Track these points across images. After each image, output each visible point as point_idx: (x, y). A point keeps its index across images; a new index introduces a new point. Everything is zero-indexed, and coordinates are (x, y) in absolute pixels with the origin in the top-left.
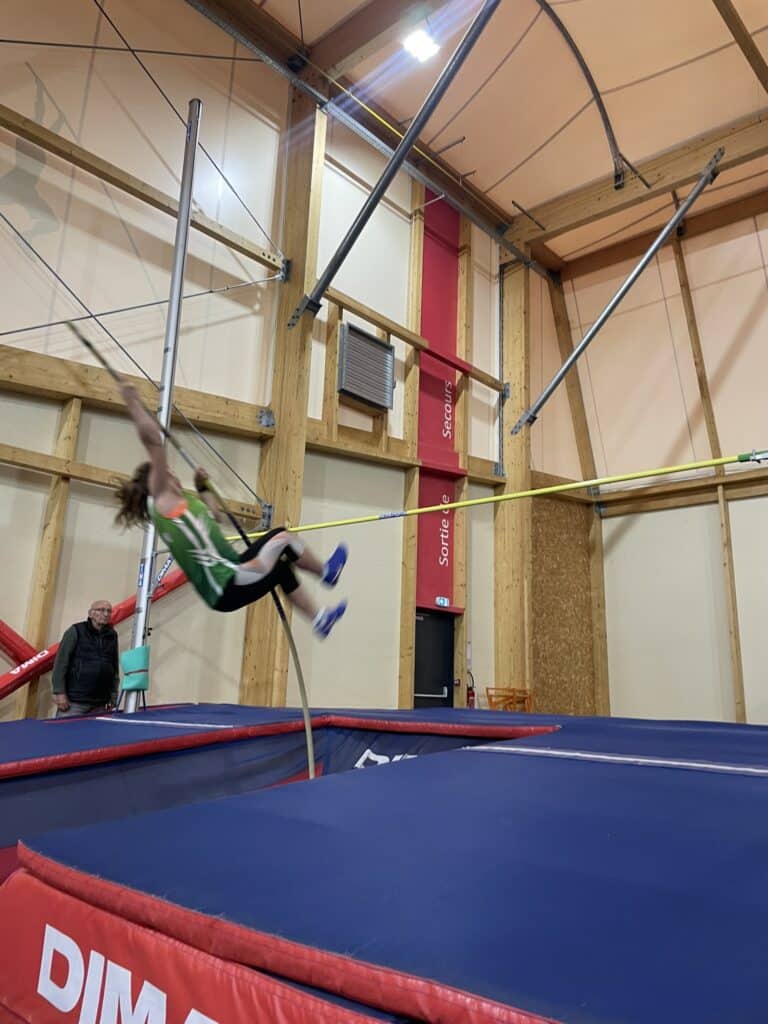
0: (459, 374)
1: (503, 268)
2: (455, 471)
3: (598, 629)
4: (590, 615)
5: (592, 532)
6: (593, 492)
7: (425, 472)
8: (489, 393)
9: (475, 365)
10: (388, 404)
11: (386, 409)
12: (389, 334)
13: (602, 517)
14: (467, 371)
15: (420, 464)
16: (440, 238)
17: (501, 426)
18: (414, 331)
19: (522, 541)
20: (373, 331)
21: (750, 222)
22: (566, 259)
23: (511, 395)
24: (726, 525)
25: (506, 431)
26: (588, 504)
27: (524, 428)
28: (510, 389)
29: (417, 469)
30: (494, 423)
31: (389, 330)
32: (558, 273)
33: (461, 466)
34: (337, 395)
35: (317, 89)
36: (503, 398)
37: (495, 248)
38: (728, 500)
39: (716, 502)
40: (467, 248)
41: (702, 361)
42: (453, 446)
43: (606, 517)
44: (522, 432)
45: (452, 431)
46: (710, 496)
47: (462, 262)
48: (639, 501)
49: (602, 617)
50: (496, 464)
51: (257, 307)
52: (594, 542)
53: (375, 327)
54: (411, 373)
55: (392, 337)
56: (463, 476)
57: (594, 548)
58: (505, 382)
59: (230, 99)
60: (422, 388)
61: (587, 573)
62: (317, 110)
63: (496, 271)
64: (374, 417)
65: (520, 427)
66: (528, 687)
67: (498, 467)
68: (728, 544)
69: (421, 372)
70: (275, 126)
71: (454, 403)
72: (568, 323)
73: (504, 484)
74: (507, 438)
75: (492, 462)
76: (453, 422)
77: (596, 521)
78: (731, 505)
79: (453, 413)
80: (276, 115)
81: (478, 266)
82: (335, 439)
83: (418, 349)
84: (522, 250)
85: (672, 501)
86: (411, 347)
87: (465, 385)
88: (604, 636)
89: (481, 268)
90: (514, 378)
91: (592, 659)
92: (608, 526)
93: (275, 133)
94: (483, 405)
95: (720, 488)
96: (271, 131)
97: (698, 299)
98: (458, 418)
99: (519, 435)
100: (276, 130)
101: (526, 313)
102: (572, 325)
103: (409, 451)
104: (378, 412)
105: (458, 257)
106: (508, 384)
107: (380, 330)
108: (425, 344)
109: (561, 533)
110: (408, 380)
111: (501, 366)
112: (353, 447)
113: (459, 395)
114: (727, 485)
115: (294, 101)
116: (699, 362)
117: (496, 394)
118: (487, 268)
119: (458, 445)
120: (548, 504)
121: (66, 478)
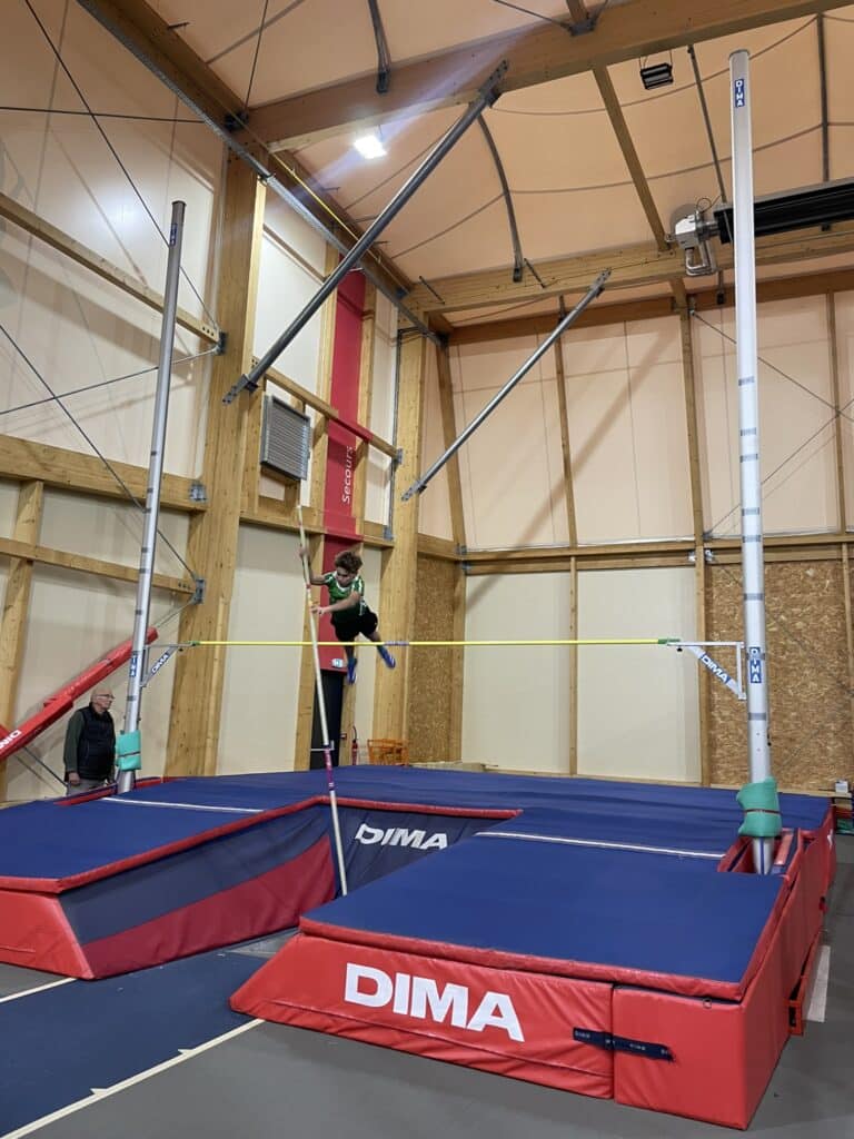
0: (359, 441)
1: (401, 334)
2: (355, 538)
3: (457, 679)
4: (451, 666)
5: (458, 589)
6: (461, 550)
7: (329, 538)
8: (382, 458)
9: (372, 431)
10: (302, 475)
11: (300, 479)
12: (304, 404)
13: (467, 575)
14: (367, 439)
15: (326, 532)
16: (350, 303)
17: (392, 491)
18: (324, 400)
19: (407, 604)
20: (288, 399)
21: (619, 327)
22: (455, 325)
23: (403, 462)
24: (574, 593)
25: (397, 496)
26: (456, 562)
27: (414, 495)
28: (404, 456)
29: (323, 537)
30: (385, 485)
31: (304, 400)
32: (446, 336)
33: (357, 532)
34: (259, 467)
35: (259, 161)
36: (395, 463)
37: (395, 310)
38: (577, 570)
39: (569, 571)
40: (371, 313)
41: (568, 443)
42: (350, 510)
43: (470, 575)
44: (412, 500)
45: (351, 496)
46: (564, 565)
47: (367, 326)
48: (502, 563)
49: (461, 669)
50: (386, 528)
51: (190, 377)
52: (459, 598)
53: (290, 395)
54: (320, 441)
55: (307, 406)
56: (359, 542)
57: (459, 603)
58: (398, 448)
59: (171, 157)
60: (330, 456)
61: (451, 627)
62: (258, 182)
63: (394, 334)
64: (287, 485)
65: (411, 495)
66: (404, 737)
67: (387, 531)
68: (575, 610)
69: (330, 439)
70: (210, 187)
71: (353, 469)
72: (451, 386)
73: (392, 548)
74: (397, 503)
75: (381, 525)
76: (351, 487)
77: (462, 578)
78: (580, 574)
79: (352, 478)
80: (211, 174)
81: (379, 329)
82: (256, 511)
83: (328, 417)
84: (421, 318)
85: (531, 566)
86: (321, 415)
87: (364, 452)
88: (461, 686)
89: (382, 332)
90: (407, 445)
91: (449, 708)
92: (472, 584)
93: (210, 193)
94: (376, 468)
95: (573, 559)
96: (206, 190)
97: (570, 384)
98: (357, 484)
99: (410, 501)
100: (210, 190)
101: (422, 383)
102: (454, 390)
103: (315, 519)
104: (291, 482)
105: (362, 320)
106: (401, 450)
107: (296, 400)
108: (336, 413)
109: (433, 591)
110: (316, 447)
111: (395, 431)
112: (272, 518)
113: (359, 460)
114: (579, 558)
115: (229, 161)
116: (566, 446)
117: (389, 460)
118: (387, 332)
119: (356, 510)
120: (425, 563)
121: (30, 562)
